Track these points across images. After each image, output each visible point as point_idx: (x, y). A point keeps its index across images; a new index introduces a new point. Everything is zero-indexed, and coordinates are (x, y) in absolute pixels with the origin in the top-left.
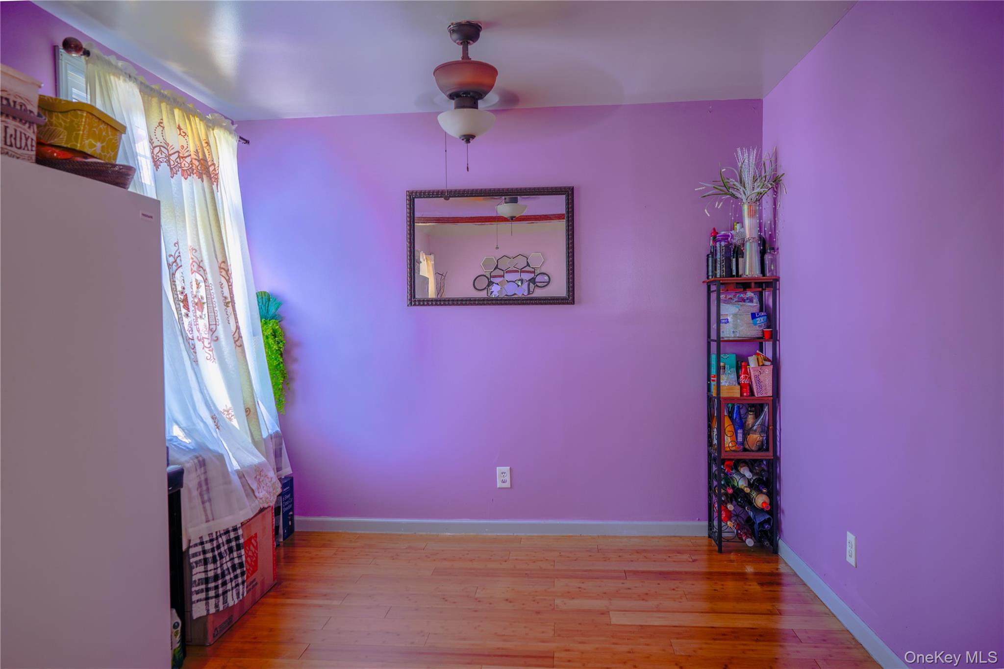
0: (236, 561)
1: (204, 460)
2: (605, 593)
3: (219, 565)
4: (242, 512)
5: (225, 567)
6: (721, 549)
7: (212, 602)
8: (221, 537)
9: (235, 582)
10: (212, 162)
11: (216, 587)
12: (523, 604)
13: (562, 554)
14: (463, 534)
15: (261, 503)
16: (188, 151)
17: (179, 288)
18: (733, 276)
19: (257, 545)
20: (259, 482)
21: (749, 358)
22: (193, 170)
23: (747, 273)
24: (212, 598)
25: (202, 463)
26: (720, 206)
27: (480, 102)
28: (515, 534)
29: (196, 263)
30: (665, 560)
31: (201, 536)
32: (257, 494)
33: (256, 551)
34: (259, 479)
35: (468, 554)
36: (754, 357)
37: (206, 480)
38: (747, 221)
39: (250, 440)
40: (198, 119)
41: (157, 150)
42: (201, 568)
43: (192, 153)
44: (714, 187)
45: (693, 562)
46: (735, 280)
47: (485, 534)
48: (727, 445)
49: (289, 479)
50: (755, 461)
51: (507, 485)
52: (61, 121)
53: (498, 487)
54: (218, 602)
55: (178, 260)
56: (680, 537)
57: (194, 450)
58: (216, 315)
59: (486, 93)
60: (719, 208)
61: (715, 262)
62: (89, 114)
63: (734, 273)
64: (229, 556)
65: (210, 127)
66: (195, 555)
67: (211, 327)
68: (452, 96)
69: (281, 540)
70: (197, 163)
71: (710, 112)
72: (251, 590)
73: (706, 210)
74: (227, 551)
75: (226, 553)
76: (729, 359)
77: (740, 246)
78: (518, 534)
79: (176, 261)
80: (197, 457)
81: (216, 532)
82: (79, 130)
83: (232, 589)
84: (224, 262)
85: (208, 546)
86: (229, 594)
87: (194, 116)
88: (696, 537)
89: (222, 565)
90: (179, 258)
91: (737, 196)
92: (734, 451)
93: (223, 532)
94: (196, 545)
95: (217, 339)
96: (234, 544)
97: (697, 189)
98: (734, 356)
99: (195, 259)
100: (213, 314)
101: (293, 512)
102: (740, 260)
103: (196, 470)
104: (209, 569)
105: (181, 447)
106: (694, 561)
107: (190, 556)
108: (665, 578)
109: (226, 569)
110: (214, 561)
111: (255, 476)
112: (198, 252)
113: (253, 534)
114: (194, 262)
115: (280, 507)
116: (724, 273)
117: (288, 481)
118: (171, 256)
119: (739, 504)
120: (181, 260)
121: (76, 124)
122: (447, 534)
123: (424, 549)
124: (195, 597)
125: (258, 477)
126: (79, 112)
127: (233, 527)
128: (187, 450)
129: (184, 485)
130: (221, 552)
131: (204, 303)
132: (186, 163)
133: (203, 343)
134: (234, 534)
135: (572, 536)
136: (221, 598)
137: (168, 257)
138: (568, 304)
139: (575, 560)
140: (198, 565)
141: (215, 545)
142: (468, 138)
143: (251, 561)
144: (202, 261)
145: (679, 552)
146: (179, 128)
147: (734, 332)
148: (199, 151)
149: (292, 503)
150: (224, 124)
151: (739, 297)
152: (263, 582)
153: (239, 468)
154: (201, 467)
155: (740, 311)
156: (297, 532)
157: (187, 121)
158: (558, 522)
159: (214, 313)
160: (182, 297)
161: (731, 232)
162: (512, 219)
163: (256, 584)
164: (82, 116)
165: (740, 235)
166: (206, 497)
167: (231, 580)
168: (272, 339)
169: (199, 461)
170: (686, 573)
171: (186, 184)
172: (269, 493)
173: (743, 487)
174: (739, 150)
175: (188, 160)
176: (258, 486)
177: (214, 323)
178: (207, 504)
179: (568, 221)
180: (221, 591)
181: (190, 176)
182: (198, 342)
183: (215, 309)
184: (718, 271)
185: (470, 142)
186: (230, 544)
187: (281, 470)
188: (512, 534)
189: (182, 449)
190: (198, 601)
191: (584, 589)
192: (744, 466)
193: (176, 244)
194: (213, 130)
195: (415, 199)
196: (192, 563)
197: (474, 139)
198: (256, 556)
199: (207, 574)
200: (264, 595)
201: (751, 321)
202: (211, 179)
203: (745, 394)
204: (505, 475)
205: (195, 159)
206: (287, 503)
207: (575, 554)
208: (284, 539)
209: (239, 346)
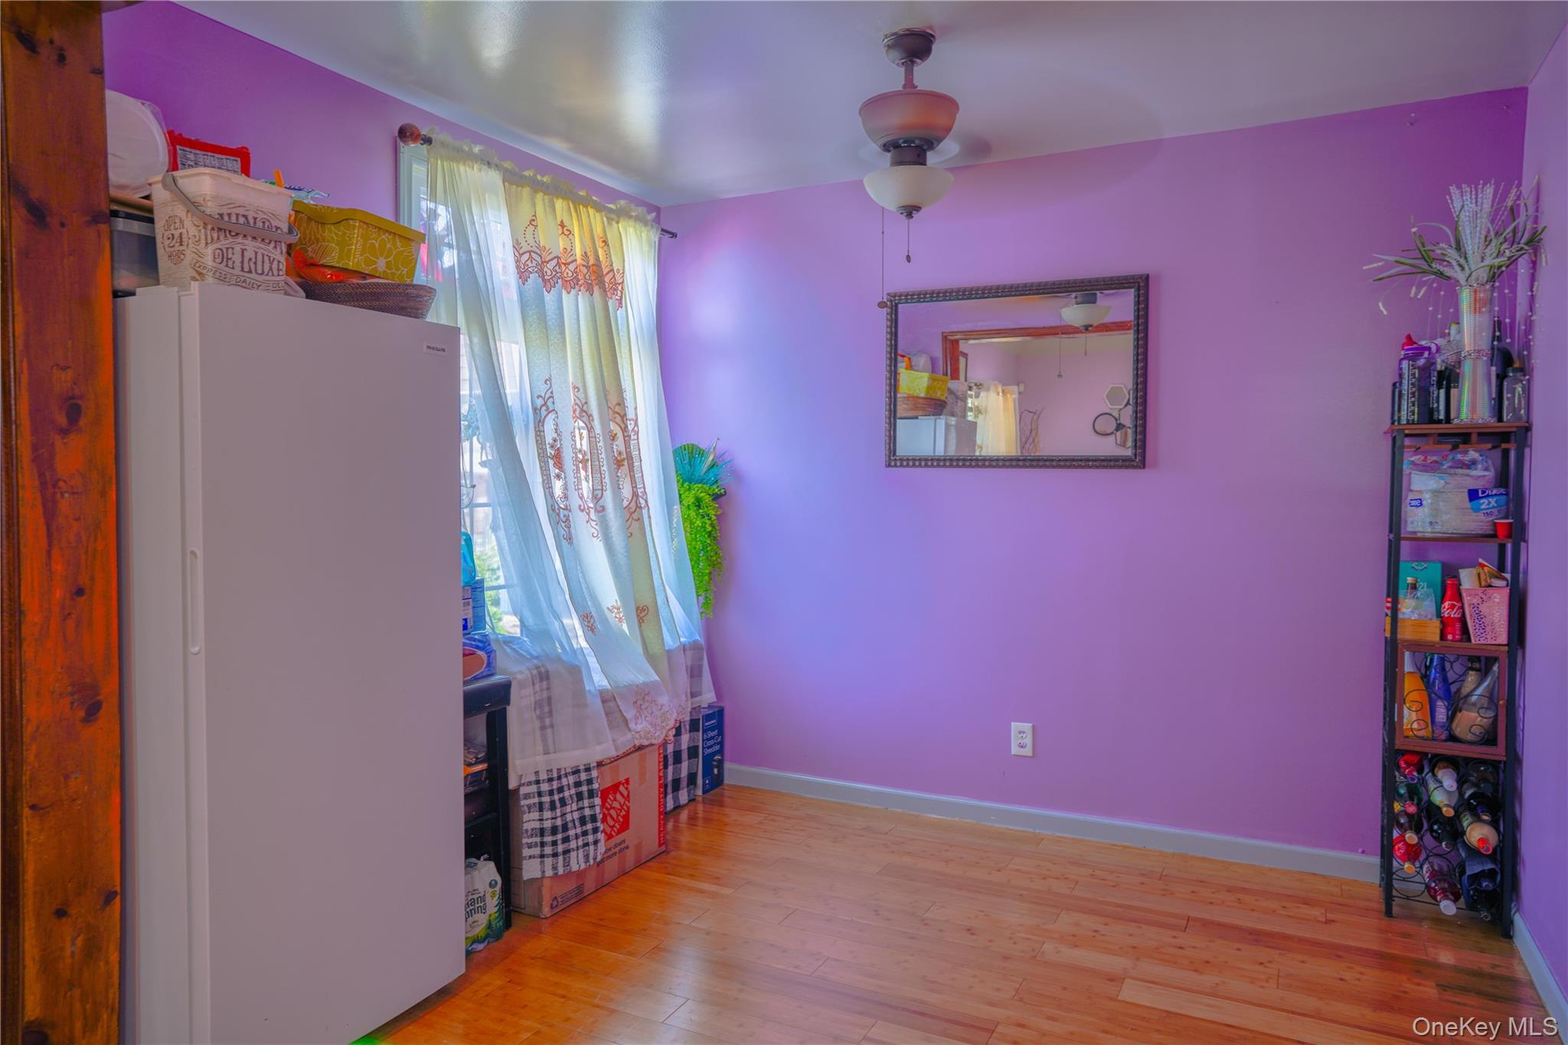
0: (587, 812)
1: (547, 672)
2: (1135, 948)
3: (559, 814)
4: (598, 748)
5: (569, 817)
6: (1391, 909)
7: (549, 861)
8: (566, 776)
9: (583, 840)
10: (611, 268)
11: (554, 843)
12: (990, 941)
13: (1097, 872)
14: (957, 819)
15: (637, 739)
16: (572, 255)
17: (549, 440)
18: (1439, 422)
19: (628, 796)
20: (640, 709)
21: (1460, 570)
22: (578, 280)
23: (1463, 416)
24: (548, 856)
25: (544, 676)
26: (1421, 294)
27: (929, 154)
28: (1037, 831)
29: (579, 406)
30: (1274, 911)
31: (536, 770)
32: (632, 725)
33: (627, 802)
34: (641, 705)
35: (947, 851)
36: (1474, 571)
37: (549, 699)
38: (1467, 319)
39: (640, 649)
40: (592, 210)
41: (526, 257)
42: (535, 815)
43: (578, 257)
44: (1396, 262)
45: (1326, 923)
46: (1443, 428)
47: (989, 824)
48: (1406, 725)
49: (716, 710)
50: (1468, 760)
51: (1028, 751)
52: (333, 235)
53: (1013, 753)
54: (557, 863)
55: (549, 403)
56: (1324, 877)
57: (537, 658)
58: (603, 476)
59: (940, 140)
60: (1419, 297)
61: (1400, 395)
62: (361, 223)
63: (1442, 416)
64: (577, 804)
65: (612, 219)
66: (527, 796)
67: (596, 492)
68: (886, 147)
69: (699, 792)
70: (585, 270)
71: (1412, 124)
72: (618, 855)
73: (1380, 304)
74: (575, 796)
75: (572, 799)
76: (1428, 573)
77: (1454, 366)
78: (1041, 831)
79: (546, 403)
80: (537, 668)
81: (559, 770)
82: (352, 244)
83: (578, 848)
84: (619, 404)
85: (545, 787)
86: (573, 854)
87: (586, 206)
88: (1356, 881)
89: (563, 815)
90: (551, 400)
91: (1448, 274)
92: (1422, 738)
93: (570, 771)
94: (529, 783)
95: (603, 508)
96: (584, 788)
97: (1368, 267)
98: (1439, 566)
99: (578, 401)
100: (599, 475)
101: (722, 756)
102: (1454, 392)
103: (534, 684)
104: (545, 817)
105: (522, 652)
106: (1328, 922)
107: (521, 796)
108: (1256, 940)
109: (570, 821)
110: (553, 807)
111: (635, 700)
112: (581, 391)
113: (622, 779)
114: (576, 404)
115: (698, 747)
116: (1416, 416)
117: (714, 713)
118: (539, 396)
119: (1434, 834)
120: (553, 403)
121: (348, 237)
122: (932, 816)
123: (886, 834)
124: (526, 852)
125: (639, 702)
126: (351, 222)
127: (585, 765)
128: (528, 657)
129: (511, 703)
130: (563, 798)
131: (587, 460)
132: (568, 272)
133: (588, 514)
134: (586, 775)
135: (1128, 847)
136: (561, 858)
137: (535, 397)
138: (1134, 467)
139: (1114, 886)
140: (532, 810)
141: (555, 787)
142: (910, 211)
143: (618, 815)
144: (586, 403)
145: (1307, 902)
146: (562, 225)
147: (1431, 523)
148: (589, 254)
149: (721, 743)
150: (634, 214)
151: (1453, 459)
152: (638, 847)
153: (609, 687)
154: (541, 680)
155: (1448, 486)
156: (728, 785)
157: (574, 214)
158: (1107, 821)
159: (601, 474)
160: (553, 452)
161: (1435, 342)
162: (1087, 330)
163: (627, 847)
164: (354, 226)
165: (1454, 346)
166: (547, 722)
167: (577, 837)
168: (694, 511)
169: (540, 673)
170: (1301, 940)
171: (567, 299)
172: (654, 725)
173: (1441, 805)
174: (1453, 189)
175: (572, 267)
176: (638, 714)
177: (600, 487)
178: (549, 731)
179: (1138, 332)
180: (560, 848)
181: (574, 288)
182: (581, 513)
183: (602, 469)
184: (1404, 413)
185: (912, 217)
186: (580, 788)
187: (701, 695)
188: (1031, 830)
189: (522, 655)
190: (530, 857)
191: (1103, 935)
192: (1445, 768)
193: (548, 381)
194: (618, 223)
195: (900, 306)
196: (523, 806)
197: (920, 212)
198: (626, 809)
199: (543, 824)
200: (639, 865)
201: (1468, 505)
202: (605, 291)
203: (1450, 637)
204: (1024, 736)
205: (583, 266)
206: (711, 742)
207: (1118, 877)
208: (704, 792)
209: (636, 520)
